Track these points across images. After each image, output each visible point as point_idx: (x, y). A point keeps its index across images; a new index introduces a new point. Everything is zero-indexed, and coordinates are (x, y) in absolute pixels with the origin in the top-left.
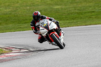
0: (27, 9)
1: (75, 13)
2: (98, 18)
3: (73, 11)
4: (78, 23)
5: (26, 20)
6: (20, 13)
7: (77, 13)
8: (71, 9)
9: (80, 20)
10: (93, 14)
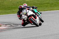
0: (10, 1)
1: (38, 4)
2: (52, 7)
3: (37, 3)
4: (40, 9)
5: (9, 8)
6: (6, 4)
7: (39, 4)
8: (36, 1)
9: (41, 8)
10: (49, 4)
